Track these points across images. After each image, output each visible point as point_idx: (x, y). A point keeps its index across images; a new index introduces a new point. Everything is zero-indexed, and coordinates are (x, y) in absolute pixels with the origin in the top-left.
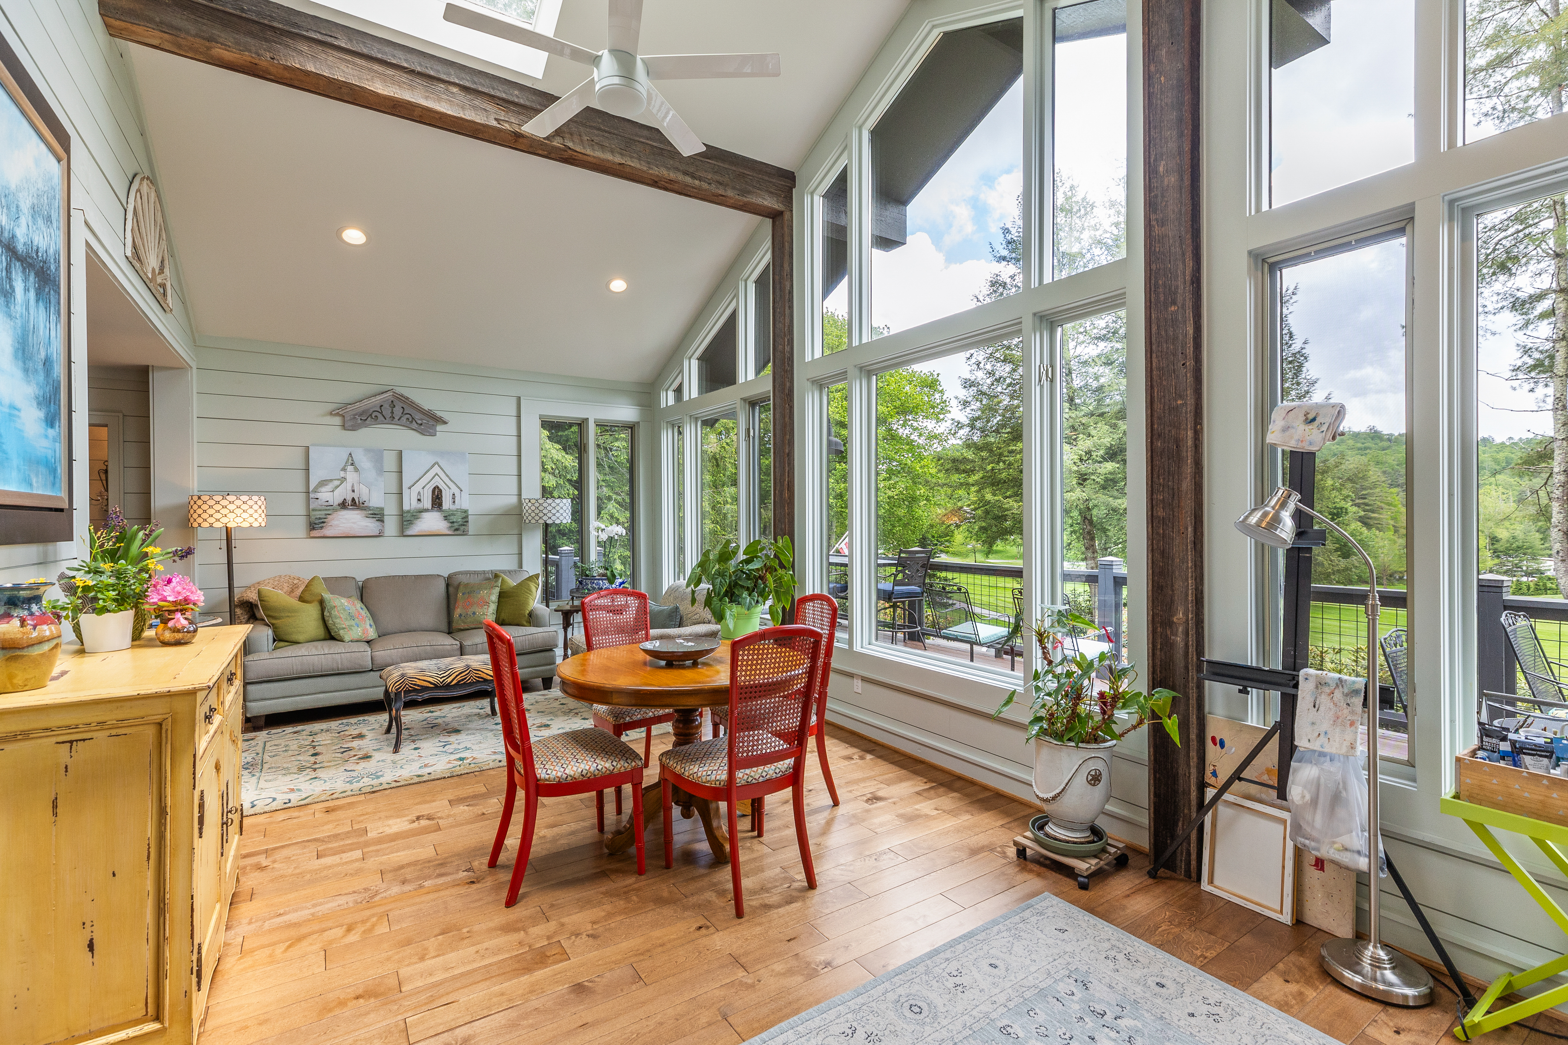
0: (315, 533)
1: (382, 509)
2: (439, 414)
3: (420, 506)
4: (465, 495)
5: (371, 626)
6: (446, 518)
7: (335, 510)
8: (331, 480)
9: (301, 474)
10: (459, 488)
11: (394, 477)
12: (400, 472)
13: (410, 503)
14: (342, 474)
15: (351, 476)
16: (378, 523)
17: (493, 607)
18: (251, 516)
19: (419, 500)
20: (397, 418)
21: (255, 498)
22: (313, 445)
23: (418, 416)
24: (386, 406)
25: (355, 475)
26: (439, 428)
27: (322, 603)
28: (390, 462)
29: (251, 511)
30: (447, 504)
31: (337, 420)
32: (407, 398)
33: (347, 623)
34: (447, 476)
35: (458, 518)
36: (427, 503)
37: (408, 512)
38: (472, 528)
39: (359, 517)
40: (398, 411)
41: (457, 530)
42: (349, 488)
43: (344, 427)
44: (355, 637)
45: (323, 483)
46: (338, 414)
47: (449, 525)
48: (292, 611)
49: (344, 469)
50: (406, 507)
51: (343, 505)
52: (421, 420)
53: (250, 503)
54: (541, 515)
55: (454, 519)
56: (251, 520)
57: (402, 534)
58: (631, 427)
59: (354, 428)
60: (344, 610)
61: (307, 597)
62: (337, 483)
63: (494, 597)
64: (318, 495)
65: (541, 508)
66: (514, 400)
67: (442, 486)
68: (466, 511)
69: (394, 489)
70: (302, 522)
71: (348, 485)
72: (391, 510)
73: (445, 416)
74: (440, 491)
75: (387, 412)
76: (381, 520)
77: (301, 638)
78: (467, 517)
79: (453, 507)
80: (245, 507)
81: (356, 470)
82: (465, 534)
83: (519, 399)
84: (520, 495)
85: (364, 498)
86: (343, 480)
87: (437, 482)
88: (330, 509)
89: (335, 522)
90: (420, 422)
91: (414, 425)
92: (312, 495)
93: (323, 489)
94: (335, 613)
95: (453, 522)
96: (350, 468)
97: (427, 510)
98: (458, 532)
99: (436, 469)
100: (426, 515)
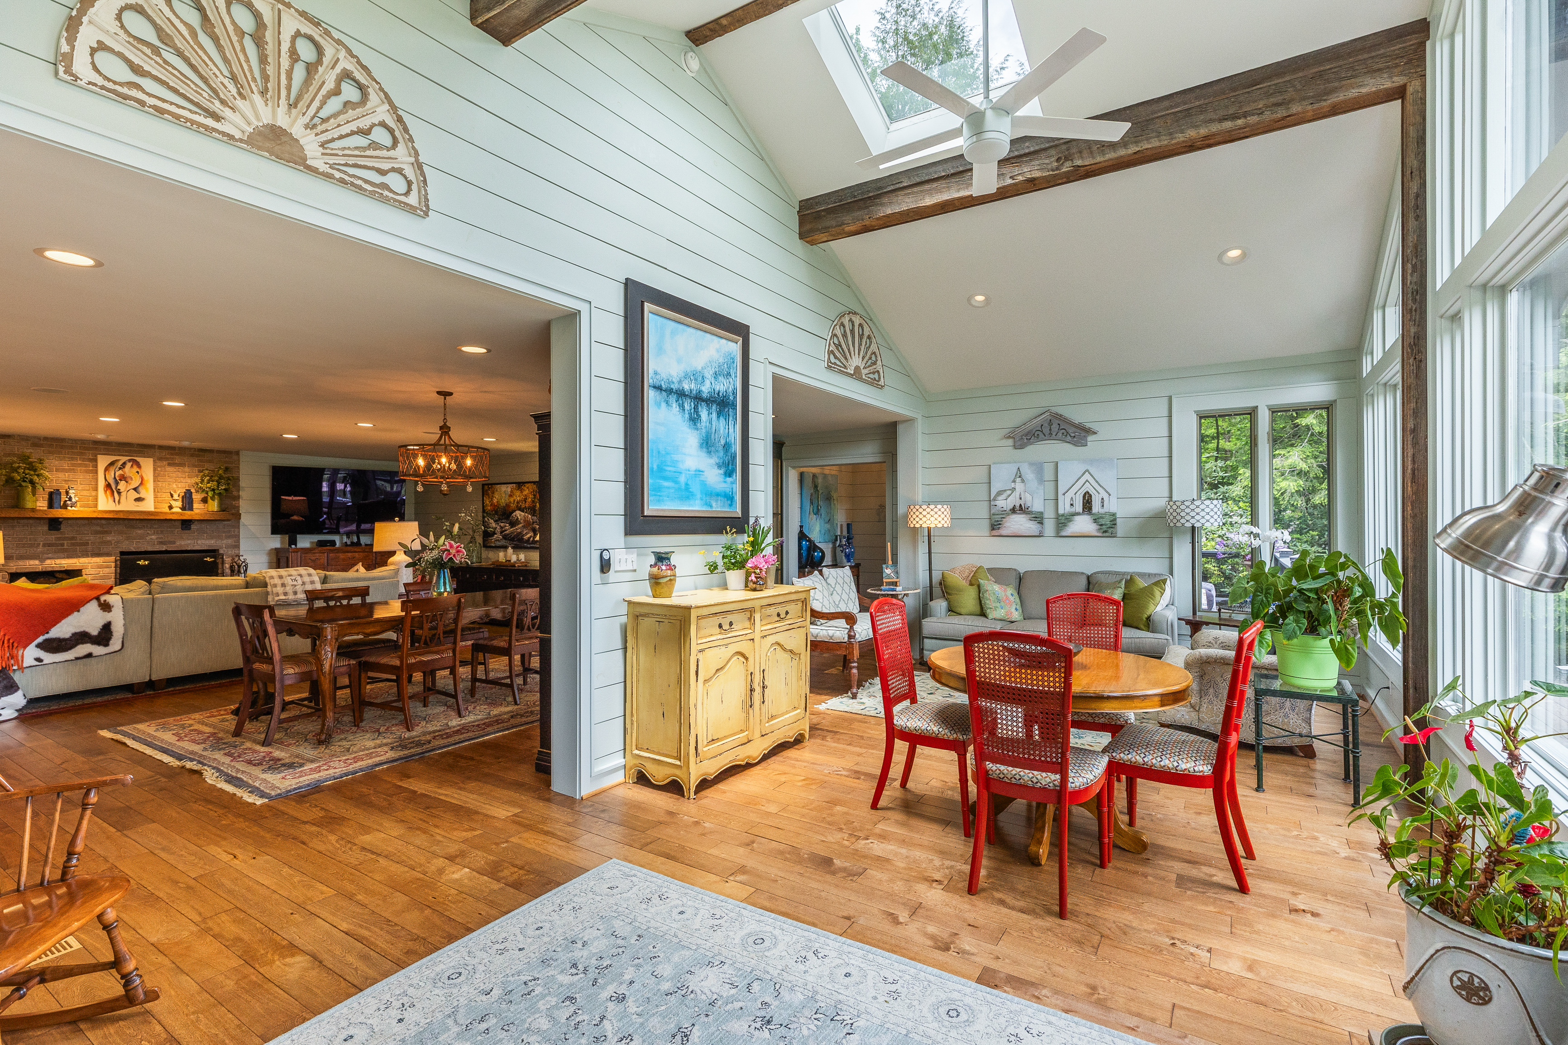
0: (995, 533)
1: (1042, 513)
2: (1088, 425)
3: (1073, 510)
4: (1113, 499)
5: (1016, 609)
6: (1095, 521)
7: (1008, 515)
8: (1005, 490)
9: (986, 486)
10: (1107, 492)
11: (1051, 485)
12: (1057, 481)
13: (1064, 508)
14: (1013, 485)
15: (1019, 486)
16: (1039, 525)
18: (938, 519)
19: (1072, 505)
20: (1054, 434)
21: (939, 506)
22: (994, 463)
23: (1071, 430)
24: (1046, 425)
25: (1022, 485)
26: (1090, 438)
27: (979, 586)
28: (1049, 474)
29: (936, 516)
30: (1096, 508)
31: (1010, 442)
32: (1061, 416)
33: (994, 605)
34: (1097, 482)
35: (1106, 521)
36: (1079, 507)
37: (1063, 515)
38: (1120, 530)
39: (1024, 520)
40: (1055, 427)
41: (1105, 532)
42: (1018, 496)
43: (1015, 447)
44: (998, 616)
45: (1000, 493)
46: (1009, 437)
47: (1098, 527)
48: (959, 590)
49: (1014, 481)
50: (1061, 511)
51: (1013, 510)
52: (1074, 433)
53: (936, 510)
54: (1178, 517)
55: (1102, 521)
56: (936, 522)
57: (1058, 535)
58: (1328, 407)
59: (1022, 447)
60: (994, 594)
61: (973, 582)
62: (1009, 492)
64: (997, 503)
65: (1178, 511)
66: (1166, 400)
67: (1092, 491)
68: (1114, 515)
69: (1052, 496)
70: (986, 524)
71: (1016, 494)
72: (1049, 514)
73: (1094, 426)
74: (1090, 496)
75: (1046, 430)
76: (1041, 523)
77: (963, 611)
78: (1115, 520)
79: (1102, 511)
80: (932, 513)
81: (1023, 481)
82: (1112, 535)
83: (1170, 398)
84: (1171, 497)
85: (1029, 504)
86: (1014, 489)
87: (1088, 488)
88: (1004, 514)
89: (1007, 524)
90: (1073, 435)
91: (1069, 439)
92: (992, 503)
93: (1000, 498)
94: (986, 595)
95: (1101, 525)
96: (1018, 480)
97: (1078, 514)
98: (1107, 534)
99: (1087, 476)
100: (1077, 518)
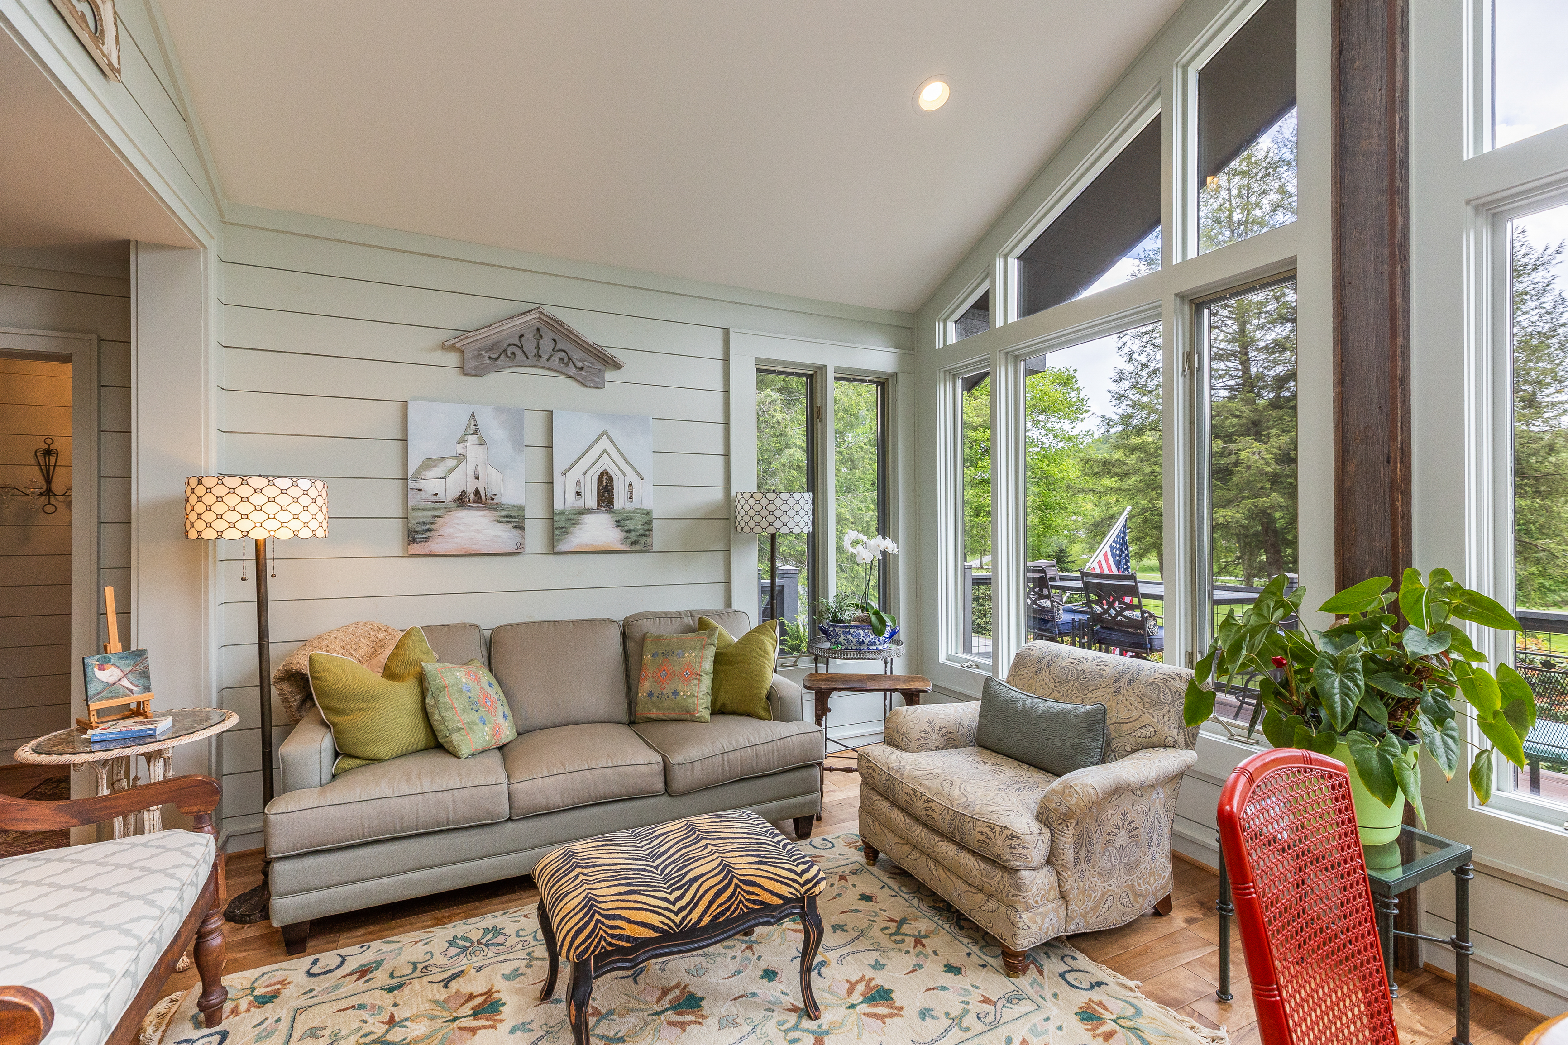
0: (416, 548)
1: (521, 508)
2: (610, 352)
3: (580, 503)
4: (648, 486)
5: (505, 716)
6: (619, 523)
7: (449, 510)
8: (442, 459)
9: (395, 448)
10: (638, 474)
11: (539, 455)
12: (550, 447)
13: (564, 499)
14: (460, 449)
15: (474, 452)
16: (516, 532)
17: (707, 682)
18: (296, 517)
19: (578, 494)
20: (545, 356)
21: (305, 484)
22: (415, 399)
23: (577, 355)
24: (529, 336)
25: (480, 450)
26: (610, 375)
27: (422, 679)
28: (534, 432)
29: (295, 508)
30: (620, 501)
31: (453, 359)
32: (561, 324)
33: (466, 718)
34: (621, 454)
35: (636, 524)
36: (591, 499)
37: (562, 513)
38: (657, 540)
39: (485, 521)
40: (546, 345)
41: (635, 543)
42: (471, 472)
43: (463, 370)
44: (479, 745)
45: (429, 463)
46: (452, 348)
47: (624, 535)
48: (369, 698)
49: (463, 441)
50: (558, 506)
51: (461, 501)
52: (582, 360)
53: (295, 492)
54: (771, 518)
55: (630, 525)
56: (296, 525)
57: (553, 550)
58: (883, 383)
59: (478, 373)
60: (461, 692)
61: (398, 669)
62: (451, 463)
63: (708, 665)
64: (422, 484)
65: (771, 507)
66: (719, 333)
67: (613, 471)
68: (648, 513)
69: (541, 476)
70: (395, 531)
71: (468, 468)
72: (535, 510)
73: (619, 356)
74: (611, 479)
75: (530, 347)
76: (520, 527)
77: (382, 750)
78: (650, 522)
79: (629, 506)
80: (283, 500)
81: (482, 442)
82: (646, 550)
83: (727, 332)
84: (727, 487)
85: (494, 489)
86: (461, 458)
87: (605, 464)
88: (440, 509)
89: (447, 531)
90: (580, 364)
91: (572, 370)
92: (411, 484)
93: (429, 474)
94: (444, 699)
95: (629, 531)
96: (472, 439)
97: (589, 511)
98: (637, 547)
99: (604, 443)
100: (588, 519)
